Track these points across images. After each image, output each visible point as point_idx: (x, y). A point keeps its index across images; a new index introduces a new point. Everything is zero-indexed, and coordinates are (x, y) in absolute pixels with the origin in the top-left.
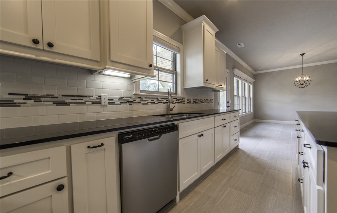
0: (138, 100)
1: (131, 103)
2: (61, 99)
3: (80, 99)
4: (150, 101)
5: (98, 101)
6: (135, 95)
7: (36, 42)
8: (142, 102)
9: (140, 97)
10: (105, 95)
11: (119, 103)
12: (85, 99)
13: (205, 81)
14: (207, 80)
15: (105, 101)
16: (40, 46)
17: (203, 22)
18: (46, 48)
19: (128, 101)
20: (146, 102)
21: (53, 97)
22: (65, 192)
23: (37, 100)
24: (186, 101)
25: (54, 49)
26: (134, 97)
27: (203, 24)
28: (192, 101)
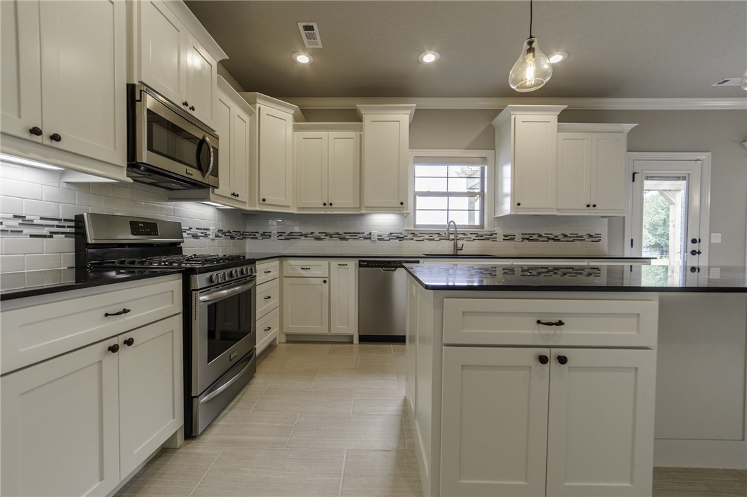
0: (410, 236)
1: (401, 239)
2: (343, 236)
3: (355, 235)
4: (427, 237)
5: (368, 238)
6: (405, 230)
7: (325, 204)
8: (415, 239)
9: (413, 232)
10: (375, 232)
11: (388, 239)
12: (359, 235)
13: (516, 206)
14: (519, 204)
15: (375, 237)
16: (327, 206)
17: (512, 113)
18: (329, 206)
19: (398, 237)
20: (421, 239)
21: (338, 234)
22: (327, 284)
23: (331, 236)
24: (500, 237)
25: (332, 206)
26: (405, 233)
27: (513, 117)
28: (518, 237)
